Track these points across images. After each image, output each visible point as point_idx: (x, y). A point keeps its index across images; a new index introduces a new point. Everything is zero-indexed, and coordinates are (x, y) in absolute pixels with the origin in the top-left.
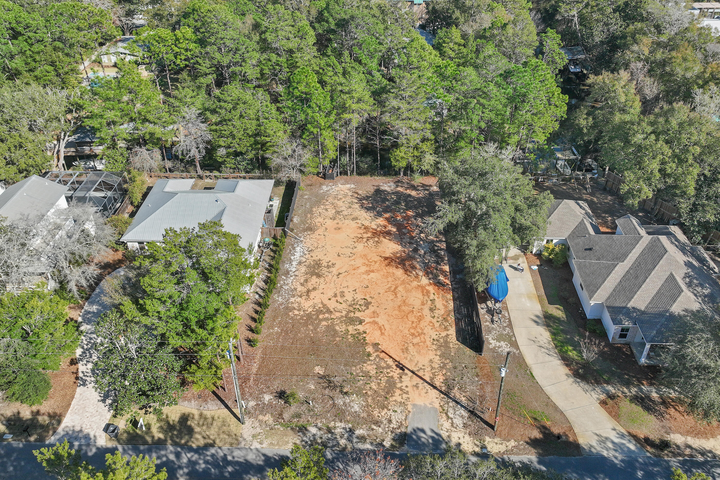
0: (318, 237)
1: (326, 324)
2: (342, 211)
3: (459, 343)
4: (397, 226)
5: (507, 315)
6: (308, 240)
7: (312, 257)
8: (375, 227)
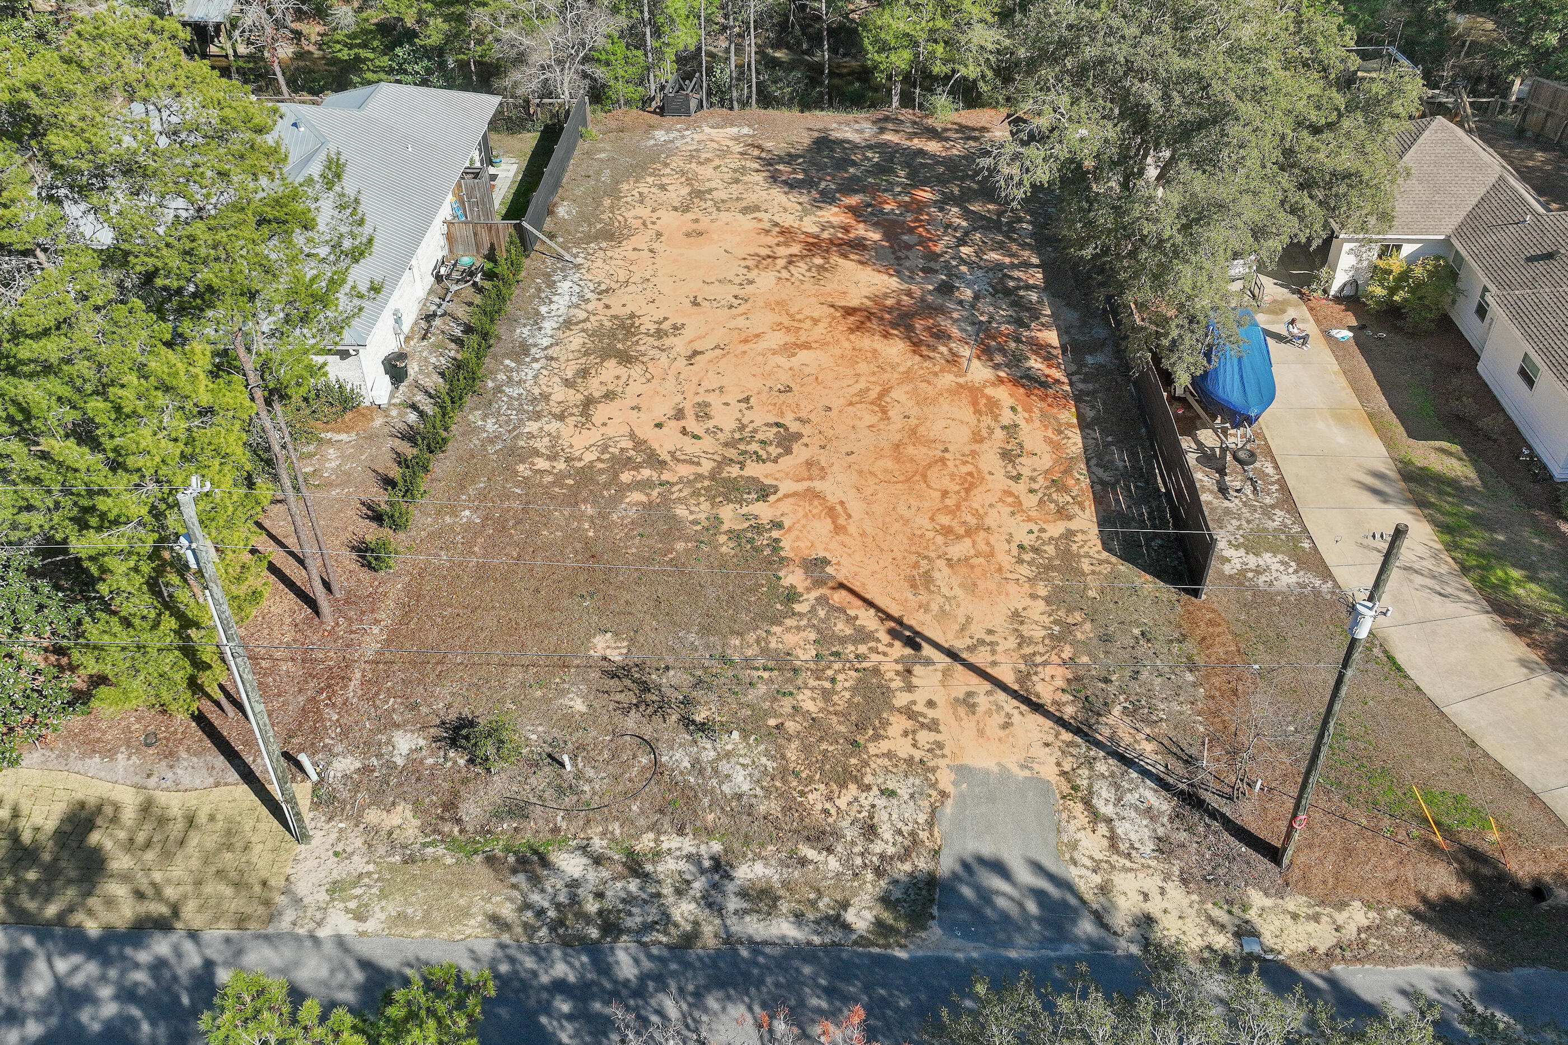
0: (631, 255)
1: (643, 498)
2: (710, 191)
3: (1114, 559)
4: (883, 227)
5: (1270, 470)
6: (599, 263)
7: (608, 307)
8: (815, 230)
